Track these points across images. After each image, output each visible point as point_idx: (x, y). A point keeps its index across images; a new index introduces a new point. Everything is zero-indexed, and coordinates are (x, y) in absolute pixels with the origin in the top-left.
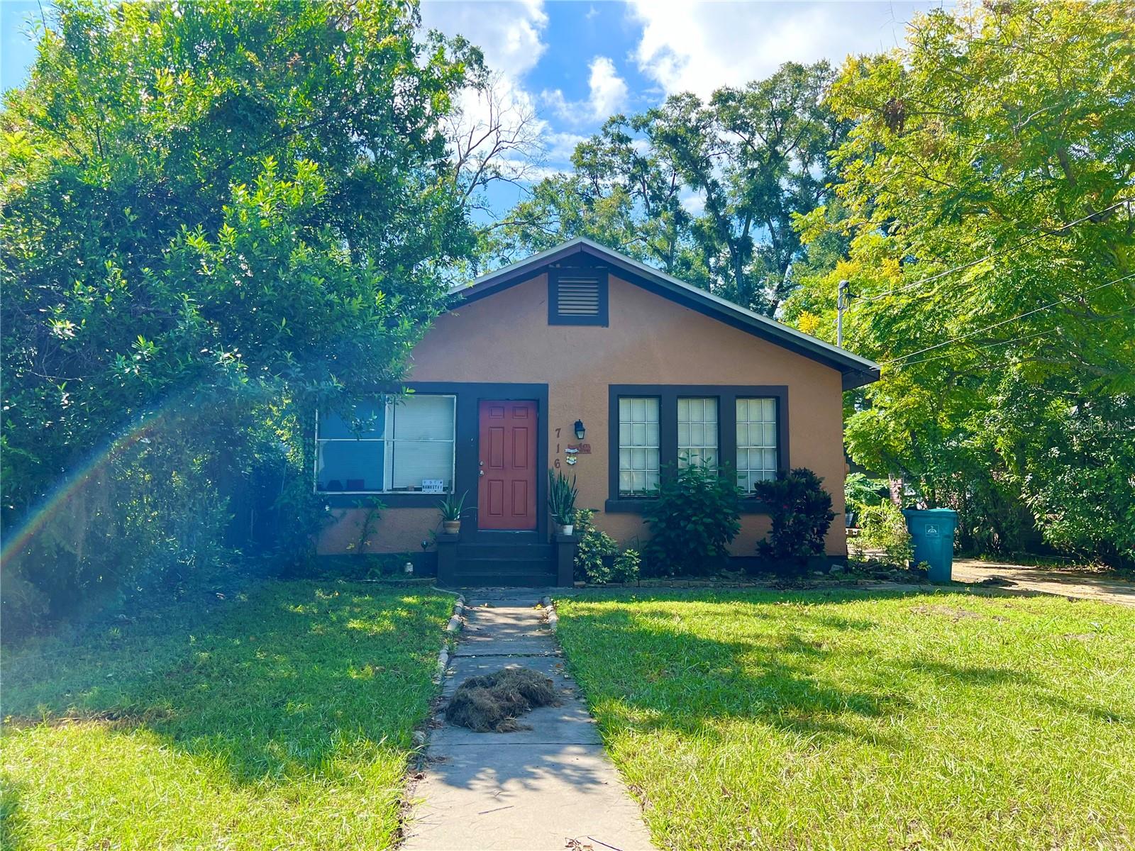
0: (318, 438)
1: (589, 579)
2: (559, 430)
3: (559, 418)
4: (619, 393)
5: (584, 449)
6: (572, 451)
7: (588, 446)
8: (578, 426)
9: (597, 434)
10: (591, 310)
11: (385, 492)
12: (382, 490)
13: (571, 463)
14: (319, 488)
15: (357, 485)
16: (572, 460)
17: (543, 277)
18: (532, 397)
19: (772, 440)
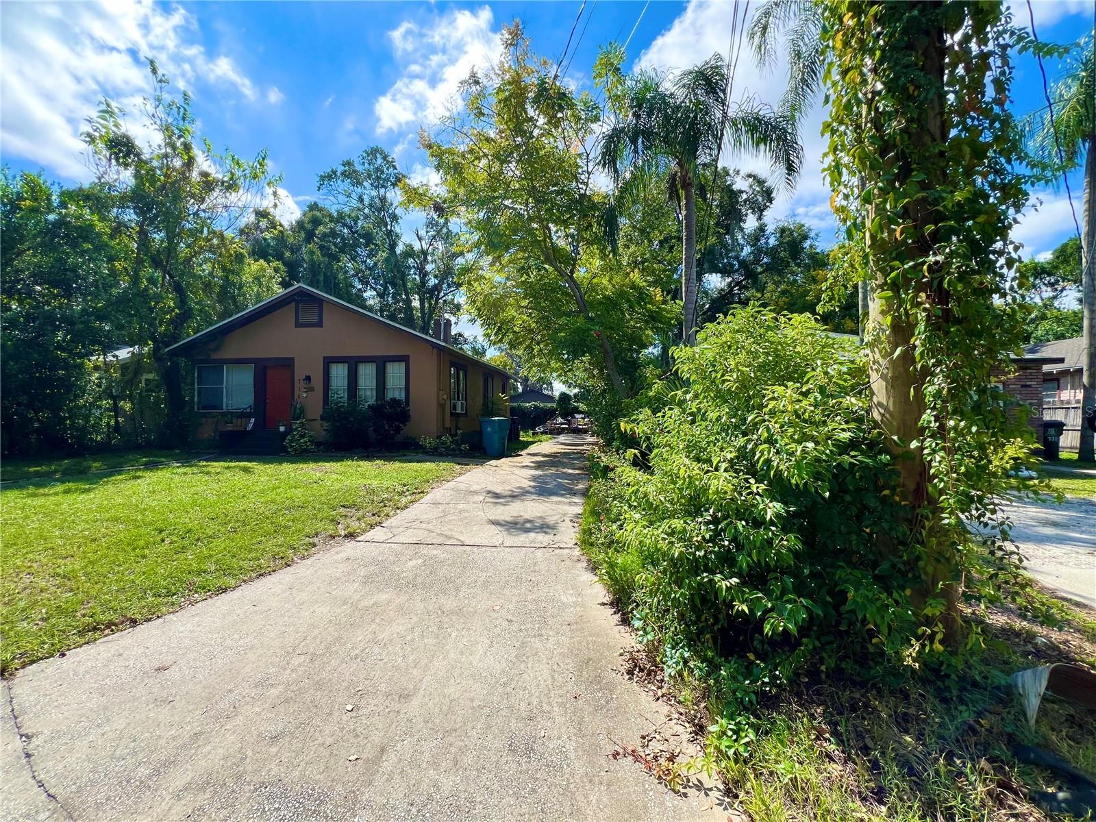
0: (197, 385)
1: (288, 453)
2: (299, 380)
3: (299, 374)
4: (328, 362)
5: (312, 389)
6: (305, 390)
8: (308, 378)
9: (318, 382)
10: (315, 319)
11: (225, 410)
12: (223, 409)
13: (305, 396)
14: (198, 409)
15: (214, 407)
17: (293, 304)
18: (287, 364)
19: (403, 383)
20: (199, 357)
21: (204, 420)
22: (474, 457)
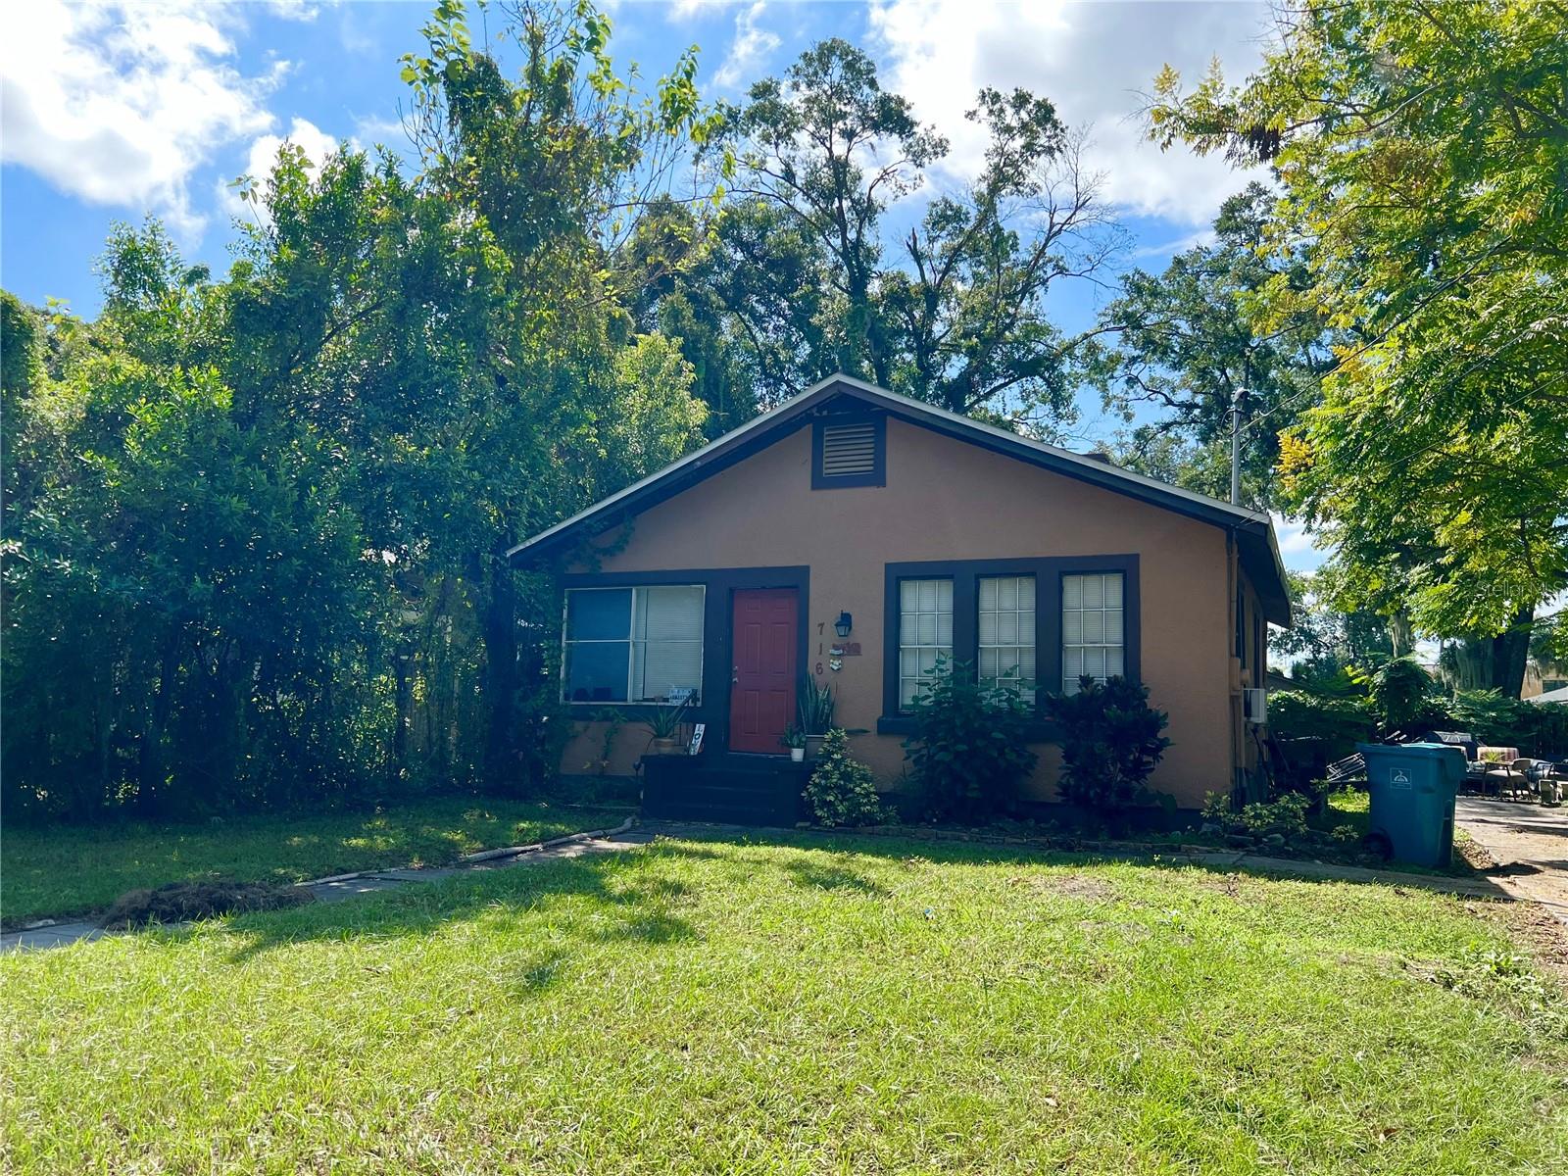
0: (568, 639)
1: (817, 820)
2: (822, 625)
3: (822, 610)
4: (898, 576)
5: (854, 649)
6: (836, 652)
7: (858, 645)
8: (845, 620)
9: (869, 631)
10: (864, 465)
11: (630, 702)
12: (626, 700)
13: (836, 668)
14: (566, 697)
15: (603, 694)
16: (836, 664)
17: (808, 430)
18: (791, 584)
19: (1116, 633)
20: (576, 569)
21: (579, 726)
22: (1354, 863)
